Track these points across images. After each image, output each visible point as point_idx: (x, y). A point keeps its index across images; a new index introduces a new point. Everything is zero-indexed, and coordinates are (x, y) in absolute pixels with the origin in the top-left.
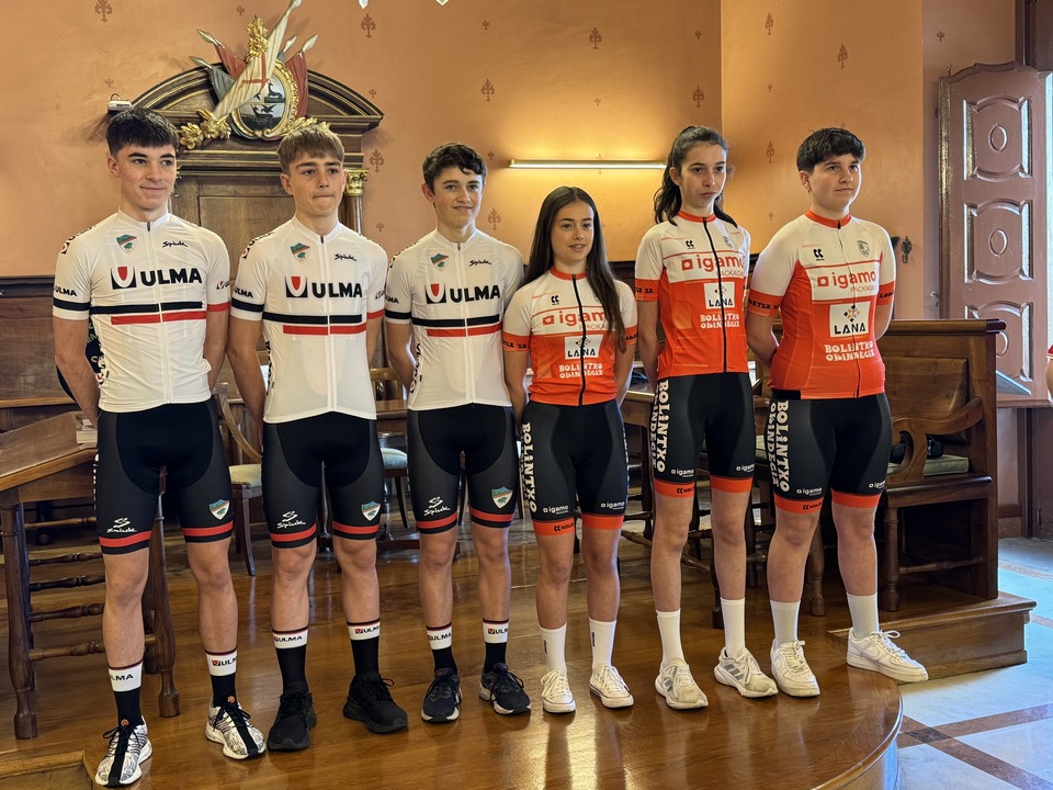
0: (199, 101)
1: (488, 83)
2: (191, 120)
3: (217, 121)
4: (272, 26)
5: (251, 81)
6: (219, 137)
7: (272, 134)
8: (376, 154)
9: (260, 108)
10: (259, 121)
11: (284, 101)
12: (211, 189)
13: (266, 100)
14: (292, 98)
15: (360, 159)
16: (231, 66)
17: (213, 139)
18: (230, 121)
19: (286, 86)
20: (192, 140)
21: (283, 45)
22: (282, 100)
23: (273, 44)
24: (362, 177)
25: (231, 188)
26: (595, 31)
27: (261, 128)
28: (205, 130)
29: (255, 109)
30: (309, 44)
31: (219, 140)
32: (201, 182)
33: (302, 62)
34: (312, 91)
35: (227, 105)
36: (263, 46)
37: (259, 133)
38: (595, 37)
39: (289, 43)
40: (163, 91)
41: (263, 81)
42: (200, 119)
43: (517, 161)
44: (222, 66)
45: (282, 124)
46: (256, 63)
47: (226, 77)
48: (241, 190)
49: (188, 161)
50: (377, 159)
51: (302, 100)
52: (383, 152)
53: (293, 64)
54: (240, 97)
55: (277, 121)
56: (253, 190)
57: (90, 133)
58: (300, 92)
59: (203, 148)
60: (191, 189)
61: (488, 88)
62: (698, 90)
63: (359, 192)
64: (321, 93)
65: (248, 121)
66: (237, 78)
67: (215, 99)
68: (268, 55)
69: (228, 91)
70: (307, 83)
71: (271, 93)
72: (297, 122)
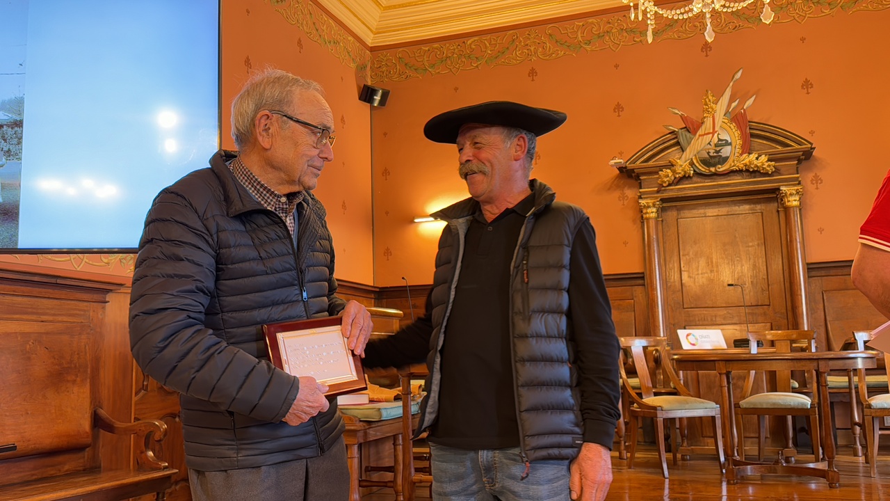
2: (666, 167)
3: (683, 165)
4: (718, 97)
5: (704, 135)
6: (684, 176)
7: (721, 168)
8: (816, 176)
9: (712, 152)
10: (712, 161)
12: (686, 213)
13: (717, 146)
14: (737, 142)
15: (800, 179)
16: (692, 128)
17: (681, 178)
18: (692, 164)
19: (731, 134)
20: (666, 180)
21: (729, 105)
23: (721, 107)
24: (798, 193)
25: (700, 211)
27: (714, 165)
28: (674, 172)
29: (708, 153)
31: (685, 178)
32: (679, 209)
33: (744, 116)
34: (752, 135)
35: (690, 153)
36: (713, 109)
37: (713, 169)
39: (734, 105)
41: (713, 133)
44: (685, 128)
45: (730, 160)
46: (708, 122)
47: (688, 135)
49: (666, 195)
50: (817, 180)
51: (745, 142)
53: (738, 119)
54: (699, 145)
55: (726, 159)
58: (743, 136)
59: (677, 184)
60: (671, 215)
63: (796, 203)
65: (705, 162)
66: (695, 134)
67: (682, 151)
68: (717, 115)
69: (689, 143)
70: (748, 131)
71: (719, 140)
72: (742, 158)
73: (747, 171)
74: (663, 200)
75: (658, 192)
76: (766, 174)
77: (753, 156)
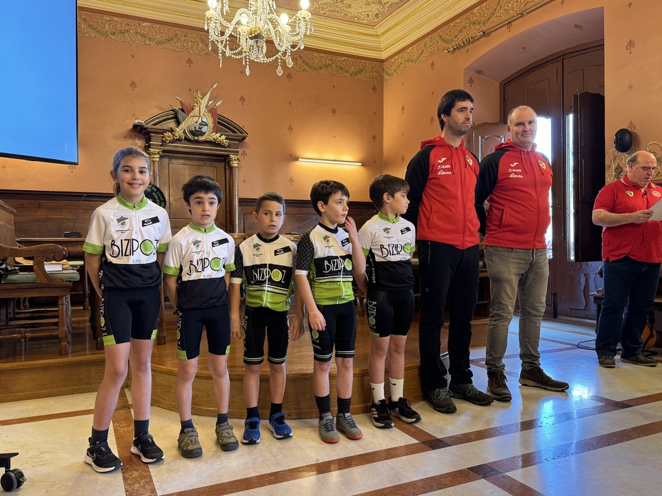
0: (172, 124)
1: (290, 126)
2: (168, 131)
3: (179, 132)
4: (204, 95)
5: (194, 116)
6: (179, 139)
7: (202, 138)
8: (244, 151)
9: (197, 127)
10: (197, 133)
11: (207, 125)
12: (174, 161)
13: (200, 124)
14: (211, 125)
15: (238, 152)
16: (186, 110)
17: (177, 139)
18: (184, 132)
19: (209, 120)
20: (168, 139)
21: (208, 103)
22: (206, 125)
23: (204, 102)
24: (238, 159)
25: (182, 161)
26: (334, 109)
27: (197, 136)
28: (174, 135)
29: (195, 128)
30: (219, 103)
31: (179, 140)
32: (170, 158)
33: (216, 110)
34: (219, 123)
35: (183, 126)
36: (200, 102)
37: (196, 138)
38: (334, 111)
39: (211, 102)
40: (157, 118)
41: (199, 116)
42: (172, 131)
43: (301, 158)
44: (182, 110)
45: (206, 135)
46: (197, 109)
47: (184, 114)
48: (187, 162)
49: (166, 148)
50: (244, 154)
51: (214, 126)
52: (247, 151)
53: (212, 111)
54: (189, 123)
55: (204, 133)
56: (192, 163)
57: (124, 136)
58: (214, 122)
59: (172, 143)
60: (166, 160)
61: (290, 128)
62: (374, 135)
63: (236, 165)
64: (222, 124)
65: (192, 133)
66: (188, 115)
67: (178, 123)
68: (202, 107)
69: (184, 120)
70: (217, 120)
71: (202, 121)
72: (212, 135)
73: (214, 143)
74: (164, 151)
75: (161, 145)
76: (224, 147)
77: (218, 135)
